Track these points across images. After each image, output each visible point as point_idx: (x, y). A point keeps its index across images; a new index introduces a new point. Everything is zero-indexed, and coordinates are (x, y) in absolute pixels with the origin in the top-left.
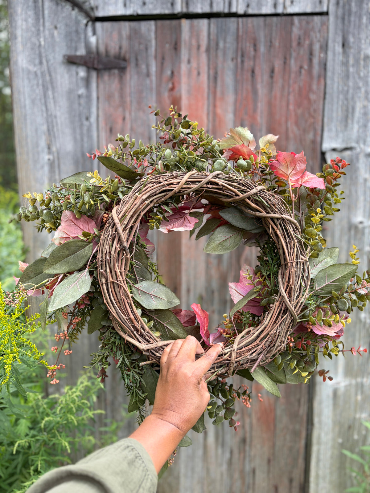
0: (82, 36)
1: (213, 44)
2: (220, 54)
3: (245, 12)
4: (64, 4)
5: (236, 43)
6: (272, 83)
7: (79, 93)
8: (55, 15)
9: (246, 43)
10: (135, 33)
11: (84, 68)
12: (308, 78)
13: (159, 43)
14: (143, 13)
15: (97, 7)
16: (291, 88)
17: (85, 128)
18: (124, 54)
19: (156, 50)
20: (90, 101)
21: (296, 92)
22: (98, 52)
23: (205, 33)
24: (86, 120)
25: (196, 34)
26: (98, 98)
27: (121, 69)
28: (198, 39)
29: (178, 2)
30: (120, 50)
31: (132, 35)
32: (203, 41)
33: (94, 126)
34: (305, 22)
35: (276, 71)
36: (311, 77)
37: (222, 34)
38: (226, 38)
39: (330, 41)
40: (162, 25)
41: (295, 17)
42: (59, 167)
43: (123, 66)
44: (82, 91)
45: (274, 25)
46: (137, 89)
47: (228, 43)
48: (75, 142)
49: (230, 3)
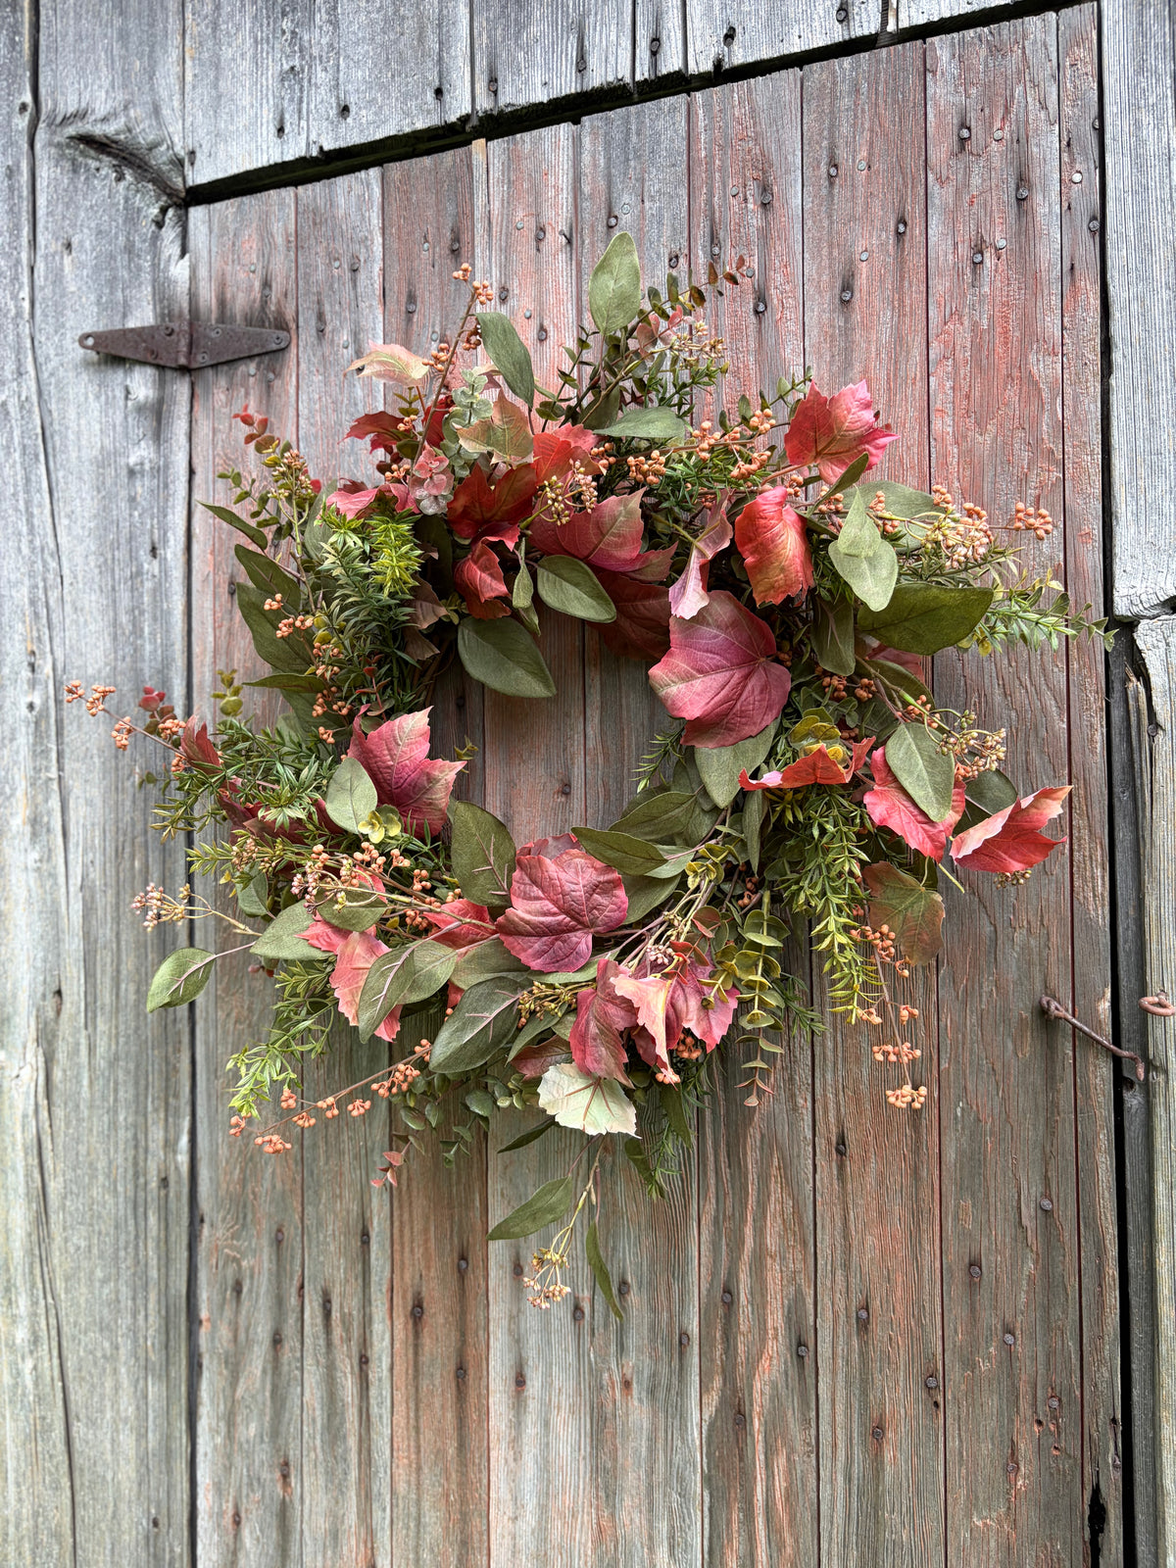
0: (146, 264)
1: (592, 211)
3: (718, 64)
4: (93, 164)
5: (683, 192)
6: (847, 332)
7: (132, 460)
8: (67, 206)
9: (724, 185)
10: (315, 224)
11: (150, 371)
12: (1015, 286)
13: (395, 246)
14: (342, 144)
15: (192, 153)
16: (934, 345)
17: (148, 585)
18: (279, 302)
19: (384, 270)
20: (166, 486)
21: (960, 356)
22: (197, 309)
23: (563, 178)
24: (149, 558)
25: (525, 186)
26: (192, 472)
27: (266, 359)
28: (537, 204)
29: (459, 83)
30: (267, 292)
31: (305, 231)
32: (555, 205)
33: (177, 574)
34: (983, 52)
35: (862, 281)
36: (1031, 280)
37: (627, 167)
38: (642, 181)
39: (1110, 110)
40: (406, 178)
41: (936, 40)
42: (59, 734)
43: (274, 347)
44: (142, 453)
45: (845, 87)
46: (323, 423)
47: (652, 199)
48: (115, 639)
49: (656, 41)
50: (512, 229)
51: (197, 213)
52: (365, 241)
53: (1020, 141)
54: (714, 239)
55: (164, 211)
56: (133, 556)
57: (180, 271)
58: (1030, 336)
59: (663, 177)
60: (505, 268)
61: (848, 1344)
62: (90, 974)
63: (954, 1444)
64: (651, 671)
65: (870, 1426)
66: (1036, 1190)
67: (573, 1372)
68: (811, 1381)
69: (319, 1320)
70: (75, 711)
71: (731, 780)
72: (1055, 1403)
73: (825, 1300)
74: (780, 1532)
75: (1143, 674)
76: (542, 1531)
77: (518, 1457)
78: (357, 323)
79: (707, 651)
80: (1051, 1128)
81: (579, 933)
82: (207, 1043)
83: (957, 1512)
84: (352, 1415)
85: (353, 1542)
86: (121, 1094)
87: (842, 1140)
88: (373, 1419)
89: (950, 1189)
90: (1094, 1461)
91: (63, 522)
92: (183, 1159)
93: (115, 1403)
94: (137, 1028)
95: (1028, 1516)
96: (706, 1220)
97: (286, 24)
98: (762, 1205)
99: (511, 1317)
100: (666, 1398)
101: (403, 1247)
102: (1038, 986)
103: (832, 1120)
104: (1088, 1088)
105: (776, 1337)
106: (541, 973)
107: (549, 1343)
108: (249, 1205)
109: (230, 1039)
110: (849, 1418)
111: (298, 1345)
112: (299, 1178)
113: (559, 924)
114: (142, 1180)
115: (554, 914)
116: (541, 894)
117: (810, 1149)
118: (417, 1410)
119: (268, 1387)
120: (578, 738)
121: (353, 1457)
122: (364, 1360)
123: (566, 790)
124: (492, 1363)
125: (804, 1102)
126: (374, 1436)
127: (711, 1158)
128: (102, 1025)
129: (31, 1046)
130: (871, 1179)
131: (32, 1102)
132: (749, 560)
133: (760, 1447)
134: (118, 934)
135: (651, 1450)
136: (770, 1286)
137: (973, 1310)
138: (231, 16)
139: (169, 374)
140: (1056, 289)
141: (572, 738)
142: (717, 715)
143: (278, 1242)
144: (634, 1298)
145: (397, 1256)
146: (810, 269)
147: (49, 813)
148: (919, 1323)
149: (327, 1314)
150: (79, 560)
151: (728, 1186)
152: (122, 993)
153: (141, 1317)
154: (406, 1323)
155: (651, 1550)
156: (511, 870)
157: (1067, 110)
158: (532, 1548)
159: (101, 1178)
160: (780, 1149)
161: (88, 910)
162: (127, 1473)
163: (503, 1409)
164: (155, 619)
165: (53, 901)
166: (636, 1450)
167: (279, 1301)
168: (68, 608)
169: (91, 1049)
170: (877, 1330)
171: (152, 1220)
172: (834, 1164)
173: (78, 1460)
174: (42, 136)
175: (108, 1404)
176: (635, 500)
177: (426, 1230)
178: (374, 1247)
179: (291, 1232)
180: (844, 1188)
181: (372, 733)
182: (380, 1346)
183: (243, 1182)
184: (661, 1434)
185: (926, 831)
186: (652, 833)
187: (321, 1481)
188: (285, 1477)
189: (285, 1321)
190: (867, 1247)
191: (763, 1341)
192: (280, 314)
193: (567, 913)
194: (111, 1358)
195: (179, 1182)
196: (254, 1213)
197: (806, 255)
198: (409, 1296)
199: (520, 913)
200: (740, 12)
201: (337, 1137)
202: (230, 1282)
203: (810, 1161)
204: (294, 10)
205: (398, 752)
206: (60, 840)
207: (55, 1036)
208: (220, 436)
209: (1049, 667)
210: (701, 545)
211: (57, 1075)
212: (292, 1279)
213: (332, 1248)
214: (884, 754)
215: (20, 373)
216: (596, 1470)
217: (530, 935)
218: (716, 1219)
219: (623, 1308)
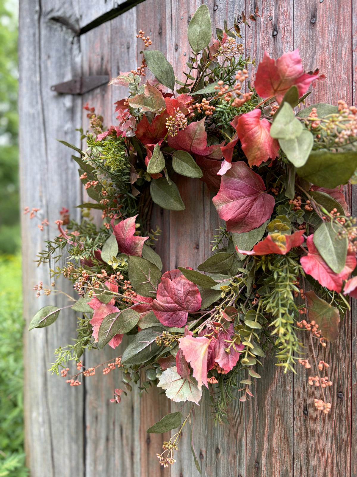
0: (69, 58)
2: (219, 17)
4: (55, 27)
6: (313, 37)
7: (66, 129)
10: (117, 33)
11: (70, 97)
15: (81, 16)
18: (106, 65)
19: (137, 46)
22: (83, 72)
25: (185, 1)
27: (102, 87)
28: (188, 7)
30: (102, 62)
31: (114, 36)
35: (320, 13)
43: (105, 82)
44: (68, 126)
48: (62, 191)
51: (83, 37)
52: (131, 36)
54: (255, 6)
55: (74, 38)
56: (66, 163)
57: (78, 60)
60: (177, 36)
64: (213, 199)
69: (119, 435)
78: (129, 68)
79: (234, 189)
81: (183, 312)
84: (129, 472)
87: (306, 409)
91: (49, 152)
96: (249, 430)
98: (272, 429)
101: (144, 415)
103: (302, 399)
107: (191, 465)
108: (99, 390)
111: (113, 443)
113: (174, 307)
115: (172, 303)
116: (167, 294)
117: (292, 409)
119: (105, 455)
120: (202, 226)
122: (132, 454)
123: (197, 247)
125: (289, 388)
127: (251, 405)
130: (319, 429)
132: (243, 146)
136: (275, 465)
139: (76, 97)
141: (199, 226)
142: (239, 218)
143: (107, 404)
144: (221, 455)
145: (142, 419)
146: (297, 11)
149: (122, 434)
151: (258, 418)
154: (145, 444)
156: (159, 283)
160: (279, 406)
162: (67, 472)
164: (72, 183)
167: (108, 426)
172: (302, 418)
174: (42, 20)
177: (151, 411)
178: (135, 413)
180: (306, 430)
181: (117, 225)
182: (137, 450)
185: (332, 278)
186: (216, 269)
189: (109, 433)
190: (316, 458)
192: (106, 69)
193: (177, 304)
196: (101, 393)
197: (295, 5)
198: (146, 435)
199: (158, 301)
202: (95, 415)
203: (292, 415)
205: (125, 233)
212: (111, 419)
213: (123, 411)
214: (313, 238)
215: (37, 102)
217: (162, 311)
218: (253, 431)
219: (218, 459)
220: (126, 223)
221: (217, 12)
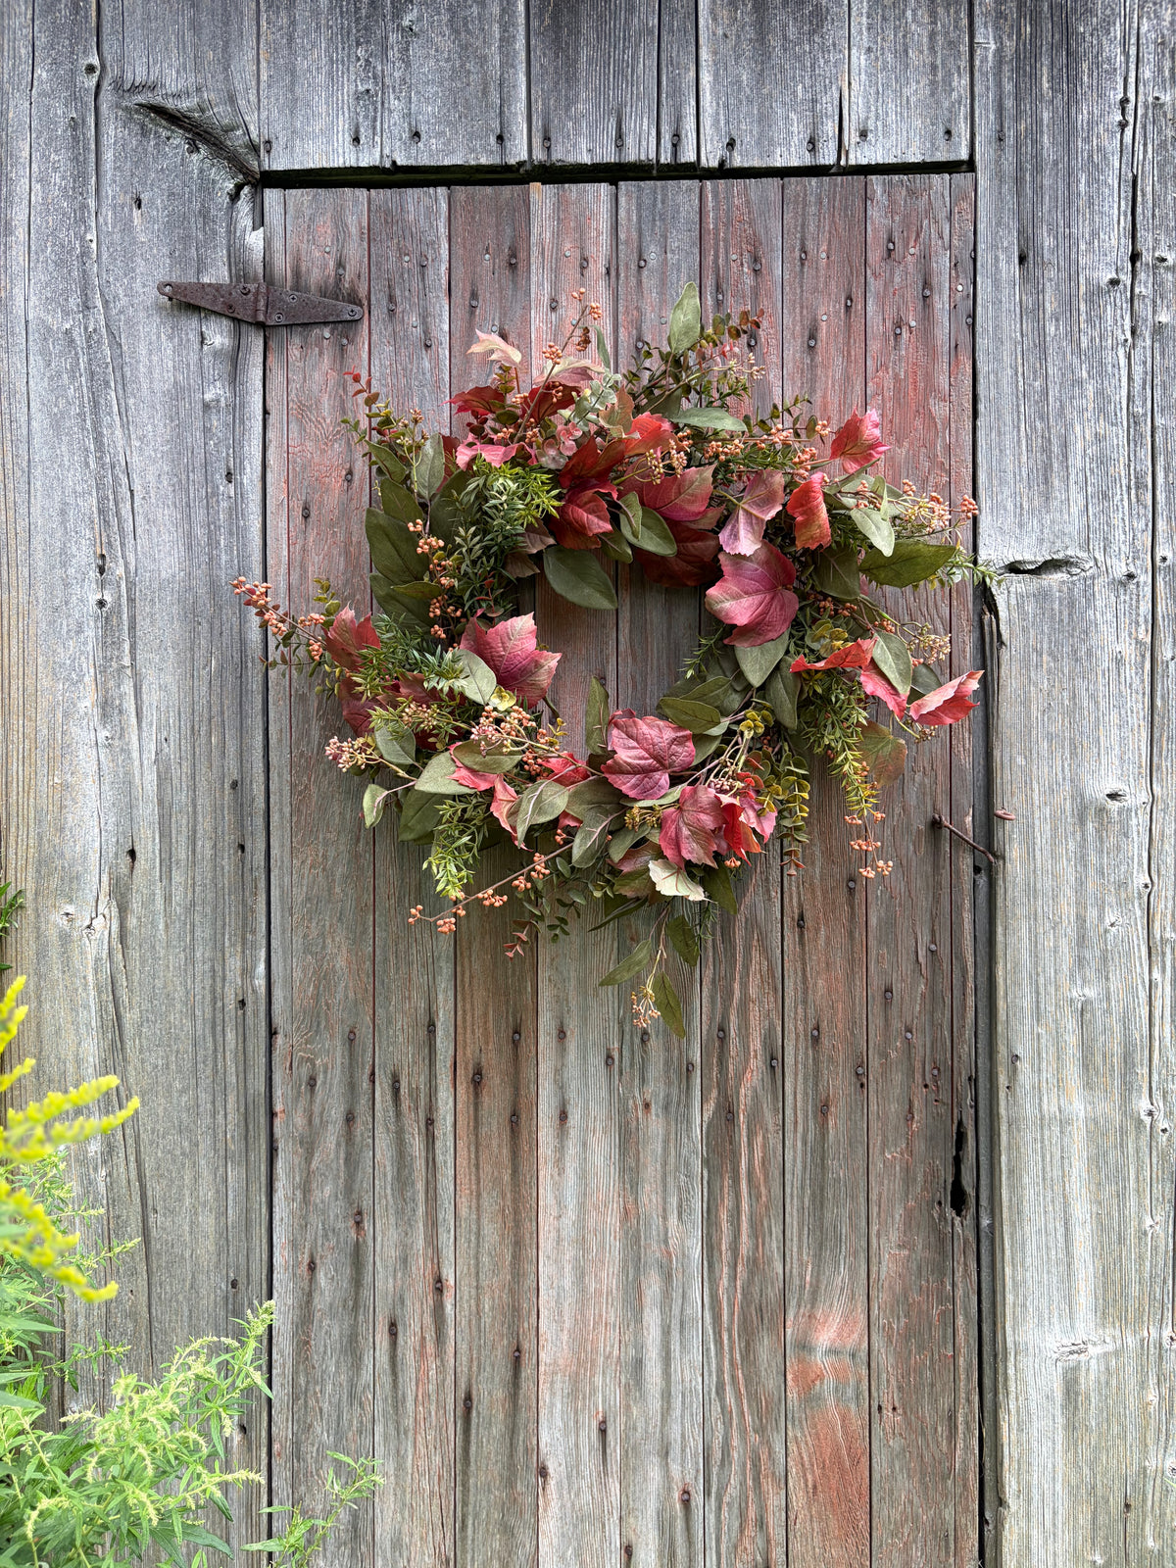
0: (222, 230)
1: (627, 253)
2: (650, 281)
3: (722, 163)
4: (164, 133)
5: (697, 251)
6: (813, 367)
7: (208, 397)
8: (136, 164)
9: (727, 252)
10: (386, 222)
11: (225, 322)
12: (921, 353)
13: (461, 252)
14: (412, 162)
15: (268, 142)
16: (870, 384)
17: (224, 504)
18: (352, 281)
19: (449, 269)
20: (242, 422)
21: (886, 394)
22: (272, 275)
23: (603, 223)
24: (225, 482)
25: (575, 226)
26: (266, 412)
27: (340, 327)
28: (582, 240)
29: (518, 134)
30: (341, 271)
31: (376, 228)
32: (597, 244)
33: (255, 497)
34: (904, 193)
35: (823, 333)
36: (931, 351)
37: (654, 225)
38: (666, 238)
39: (981, 246)
40: (471, 199)
41: (874, 177)
42: (132, 627)
43: (349, 318)
44: (217, 391)
45: (813, 199)
46: (393, 385)
47: (673, 252)
48: (190, 547)
49: (677, 135)
50: (559, 256)
51: (272, 196)
52: (433, 244)
53: (925, 258)
54: (718, 288)
55: (239, 188)
56: (208, 479)
57: (255, 240)
58: (930, 388)
59: (681, 239)
60: (555, 284)
61: (806, 1054)
62: (165, 834)
63: (873, 1108)
64: (707, 591)
65: (819, 1105)
66: (927, 938)
67: (605, 1103)
68: (779, 1083)
69: (389, 1097)
70: (147, 609)
71: (761, 669)
72: (936, 1072)
73: (789, 1025)
74: (758, 1187)
75: (994, 610)
76: (581, 1223)
77: (561, 1171)
78: (425, 309)
79: (750, 579)
80: (936, 900)
81: (661, 772)
82: (281, 887)
83: (875, 1151)
84: (419, 1165)
85: (421, 1261)
86: (198, 933)
87: (801, 917)
88: (438, 1165)
89: (872, 943)
90: (960, 1105)
92: (260, 983)
93: (194, 1190)
94: (215, 877)
95: (920, 1146)
96: (706, 981)
97: (361, 52)
98: (746, 967)
99: (556, 1070)
100: (676, 1111)
101: (465, 1028)
102: (929, 808)
103: (795, 903)
104: (958, 872)
105: (756, 1057)
106: (635, 800)
107: (586, 1085)
108: (322, 1015)
109: (305, 882)
110: (805, 1101)
111: (370, 1119)
112: (370, 988)
113: (649, 766)
114: (219, 1004)
115: (645, 759)
116: (635, 744)
117: (779, 925)
118: (477, 1152)
119: (342, 1155)
120: (612, 643)
121: (421, 1197)
122: (430, 1122)
124: (540, 1107)
125: (775, 894)
126: (439, 1176)
128: (177, 877)
129: (103, 899)
130: (822, 942)
131: (106, 947)
132: (799, 519)
133: (744, 1133)
134: (194, 801)
135: (665, 1149)
136: (752, 1022)
137: (886, 1020)
138: (306, 33)
139: (244, 327)
140: (946, 359)
141: (607, 643)
142: (754, 624)
143: (351, 1039)
144: (654, 1043)
145: (459, 1038)
146: (788, 321)
147: (121, 697)
148: (852, 1033)
149: (396, 1091)
150: (151, 478)
151: (722, 955)
152: (198, 849)
153: (220, 1118)
154: (468, 1088)
155: (665, 1218)
157: (955, 242)
158: (573, 1234)
159: (178, 1006)
160: (759, 927)
161: (163, 779)
162: (207, 1248)
163: (550, 1139)
164: (231, 533)
165: (126, 774)
166: (653, 1150)
167: (352, 1087)
168: (140, 519)
169: (168, 899)
170: (825, 1041)
171: (230, 1036)
172: (796, 934)
173: (155, 1246)
174: (107, 97)
175: (187, 1193)
176: (709, 472)
177: (485, 1014)
178: (440, 1033)
179: (364, 1032)
180: (803, 950)
181: (489, 630)
182: (444, 1109)
183: (317, 997)
184: (673, 1136)
185: (894, 697)
187: (392, 1220)
188: (358, 1224)
189: (358, 1102)
190: (819, 987)
191: (747, 1061)
192: (353, 291)
193: (654, 758)
194: (192, 1154)
195: (255, 1002)
196: (327, 1021)
197: (785, 311)
198: (471, 1067)
199: (622, 758)
200: (739, 129)
201: (407, 952)
202: (305, 1079)
203: (780, 934)
204: (368, 42)
205: (509, 645)
206: (134, 720)
207: (129, 889)
208: (293, 385)
209: (939, 603)
210: (746, 507)
211: (132, 922)
212: (363, 1068)
213: (401, 1039)
215: (87, 307)
216: (622, 1171)
217: (629, 773)
218: (714, 980)
219: (645, 1052)
220: (512, 627)
221: (645, 272)
